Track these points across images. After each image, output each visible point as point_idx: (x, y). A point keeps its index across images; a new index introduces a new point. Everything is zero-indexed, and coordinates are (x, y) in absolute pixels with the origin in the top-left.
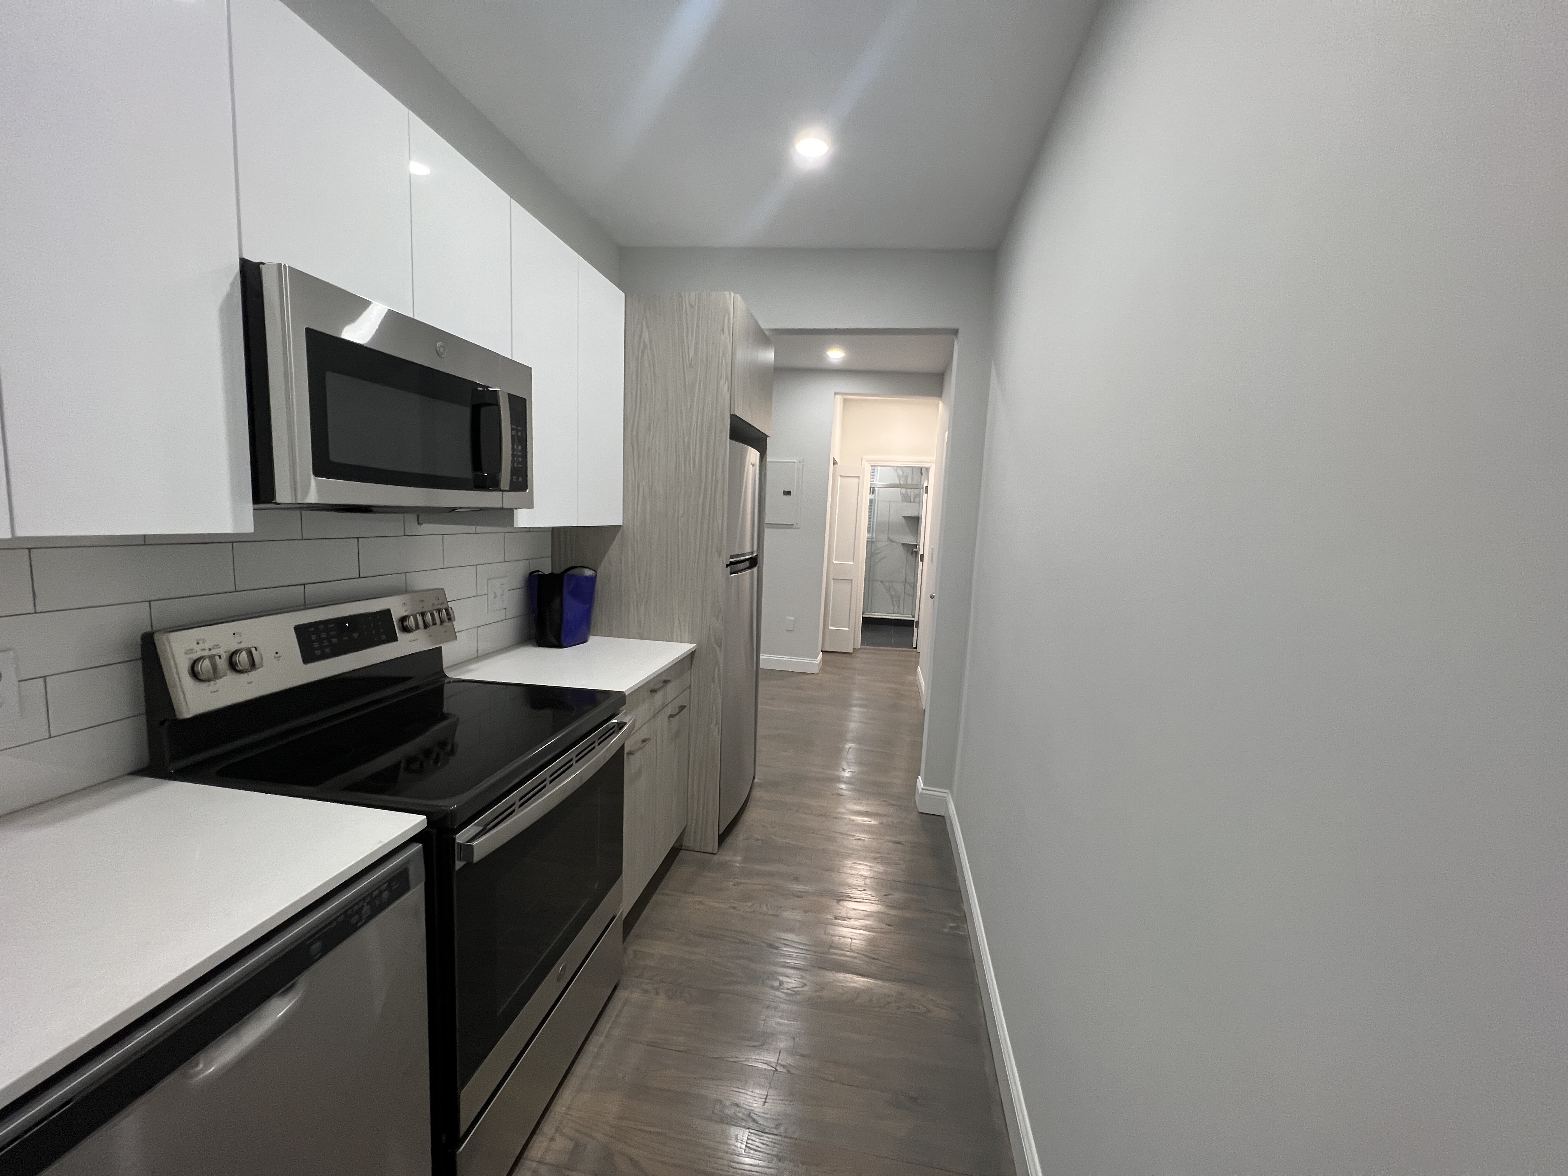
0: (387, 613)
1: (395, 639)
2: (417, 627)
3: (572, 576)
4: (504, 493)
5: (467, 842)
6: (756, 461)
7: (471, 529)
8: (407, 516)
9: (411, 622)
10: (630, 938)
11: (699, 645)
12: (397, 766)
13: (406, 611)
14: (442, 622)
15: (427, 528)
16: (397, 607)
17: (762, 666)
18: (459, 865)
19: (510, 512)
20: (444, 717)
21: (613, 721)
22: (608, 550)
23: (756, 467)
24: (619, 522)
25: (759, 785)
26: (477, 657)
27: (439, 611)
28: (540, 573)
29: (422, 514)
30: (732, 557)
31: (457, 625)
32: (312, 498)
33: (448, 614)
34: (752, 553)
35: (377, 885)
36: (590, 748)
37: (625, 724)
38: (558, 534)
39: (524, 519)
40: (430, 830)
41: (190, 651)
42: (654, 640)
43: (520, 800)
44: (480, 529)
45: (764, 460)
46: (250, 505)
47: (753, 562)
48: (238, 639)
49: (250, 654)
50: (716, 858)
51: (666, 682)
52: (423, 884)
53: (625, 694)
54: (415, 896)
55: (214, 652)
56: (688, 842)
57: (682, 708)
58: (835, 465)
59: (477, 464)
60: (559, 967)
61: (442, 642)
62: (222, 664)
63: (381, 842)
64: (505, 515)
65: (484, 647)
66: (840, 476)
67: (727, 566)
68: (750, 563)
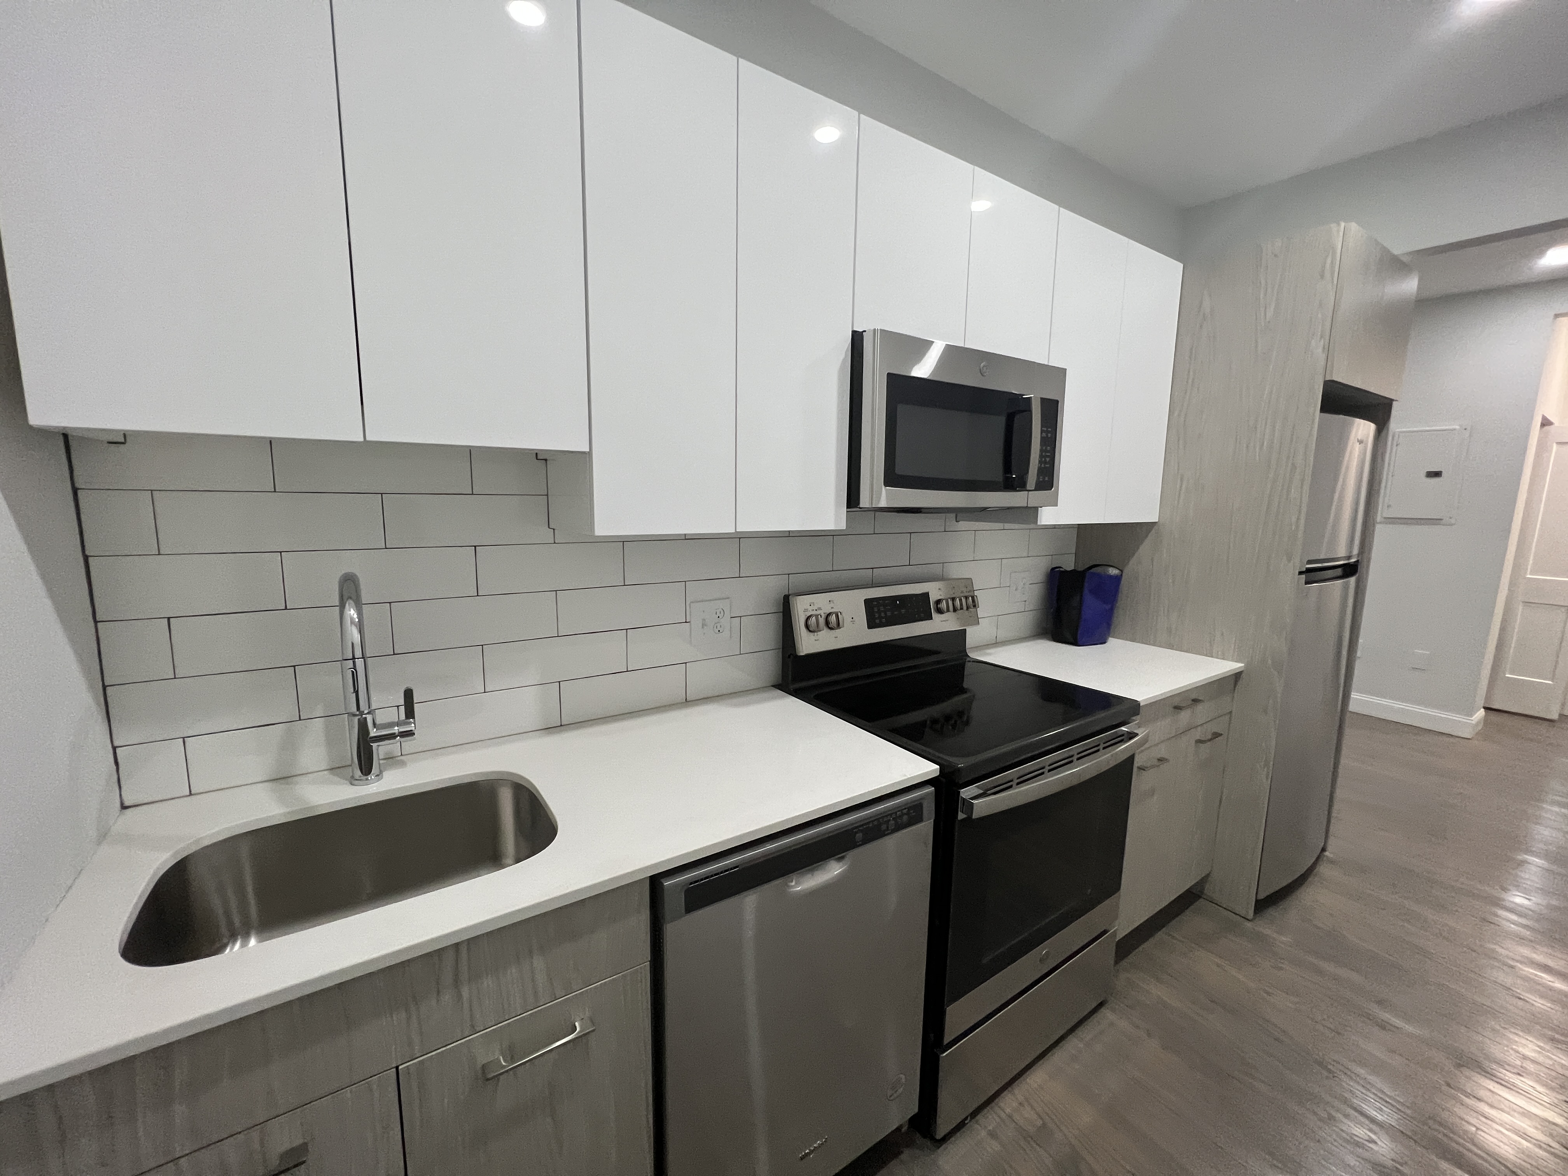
0: (926, 595)
1: (930, 618)
2: (948, 610)
3: (1094, 574)
4: (1030, 492)
5: (969, 799)
6: (1368, 435)
7: (999, 525)
8: (948, 515)
9: (943, 605)
10: (1124, 963)
11: (1246, 666)
12: (923, 724)
13: (941, 595)
14: (968, 608)
15: (963, 525)
16: (935, 591)
17: (1352, 707)
18: (961, 816)
19: (1036, 509)
20: (963, 691)
21: (1123, 728)
22: (1138, 548)
23: (1366, 444)
24: (1154, 518)
25: (1332, 862)
26: (996, 643)
27: (966, 598)
28: (1061, 569)
29: (960, 513)
30: (1309, 562)
31: (981, 612)
32: (883, 504)
33: (973, 601)
34: (1349, 558)
35: (899, 808)
36: (1094, 751)
37: (1137, 735)
38: (1083, 530)
39: (1048, 516)
40: (942, 779)
41: (806, 610)
42: (1186, 652)
43: (1018, 778)
44: (1007, 526)
45: (1383, 434)
46: (844, 509)
47: (1350, 570)
48: (832, 605)
49: (837, 616)
50: (1249, 925)
51: (1196, 701)
52: (932, 820)
53: (1139, 704)
54: (926, 828)
55: (818, 612)
56: (1208, 889)
57: (1216, 735)
58: (1546, 428)
59: (1007, 468)
60: (1043, 950)
61: (968, 625)
62: (822, 621)
63: (905, 775)
64: (1030, 513)
65: (1002, 635)
66: (1558, 443)
67: (1301, 573)
68: (1344, 571)
